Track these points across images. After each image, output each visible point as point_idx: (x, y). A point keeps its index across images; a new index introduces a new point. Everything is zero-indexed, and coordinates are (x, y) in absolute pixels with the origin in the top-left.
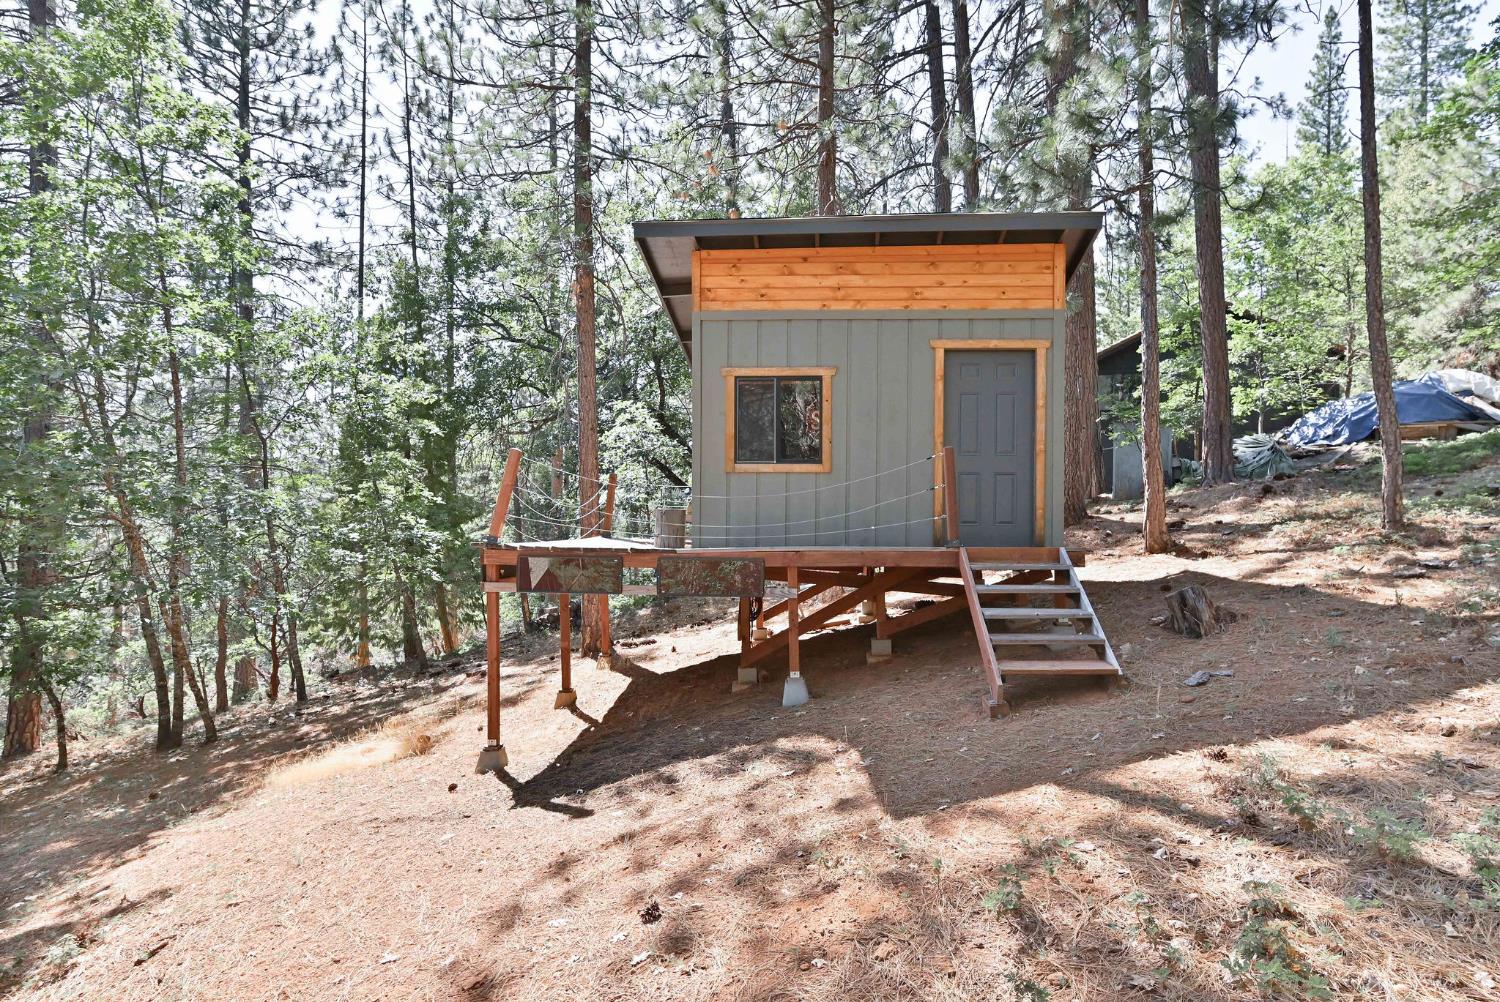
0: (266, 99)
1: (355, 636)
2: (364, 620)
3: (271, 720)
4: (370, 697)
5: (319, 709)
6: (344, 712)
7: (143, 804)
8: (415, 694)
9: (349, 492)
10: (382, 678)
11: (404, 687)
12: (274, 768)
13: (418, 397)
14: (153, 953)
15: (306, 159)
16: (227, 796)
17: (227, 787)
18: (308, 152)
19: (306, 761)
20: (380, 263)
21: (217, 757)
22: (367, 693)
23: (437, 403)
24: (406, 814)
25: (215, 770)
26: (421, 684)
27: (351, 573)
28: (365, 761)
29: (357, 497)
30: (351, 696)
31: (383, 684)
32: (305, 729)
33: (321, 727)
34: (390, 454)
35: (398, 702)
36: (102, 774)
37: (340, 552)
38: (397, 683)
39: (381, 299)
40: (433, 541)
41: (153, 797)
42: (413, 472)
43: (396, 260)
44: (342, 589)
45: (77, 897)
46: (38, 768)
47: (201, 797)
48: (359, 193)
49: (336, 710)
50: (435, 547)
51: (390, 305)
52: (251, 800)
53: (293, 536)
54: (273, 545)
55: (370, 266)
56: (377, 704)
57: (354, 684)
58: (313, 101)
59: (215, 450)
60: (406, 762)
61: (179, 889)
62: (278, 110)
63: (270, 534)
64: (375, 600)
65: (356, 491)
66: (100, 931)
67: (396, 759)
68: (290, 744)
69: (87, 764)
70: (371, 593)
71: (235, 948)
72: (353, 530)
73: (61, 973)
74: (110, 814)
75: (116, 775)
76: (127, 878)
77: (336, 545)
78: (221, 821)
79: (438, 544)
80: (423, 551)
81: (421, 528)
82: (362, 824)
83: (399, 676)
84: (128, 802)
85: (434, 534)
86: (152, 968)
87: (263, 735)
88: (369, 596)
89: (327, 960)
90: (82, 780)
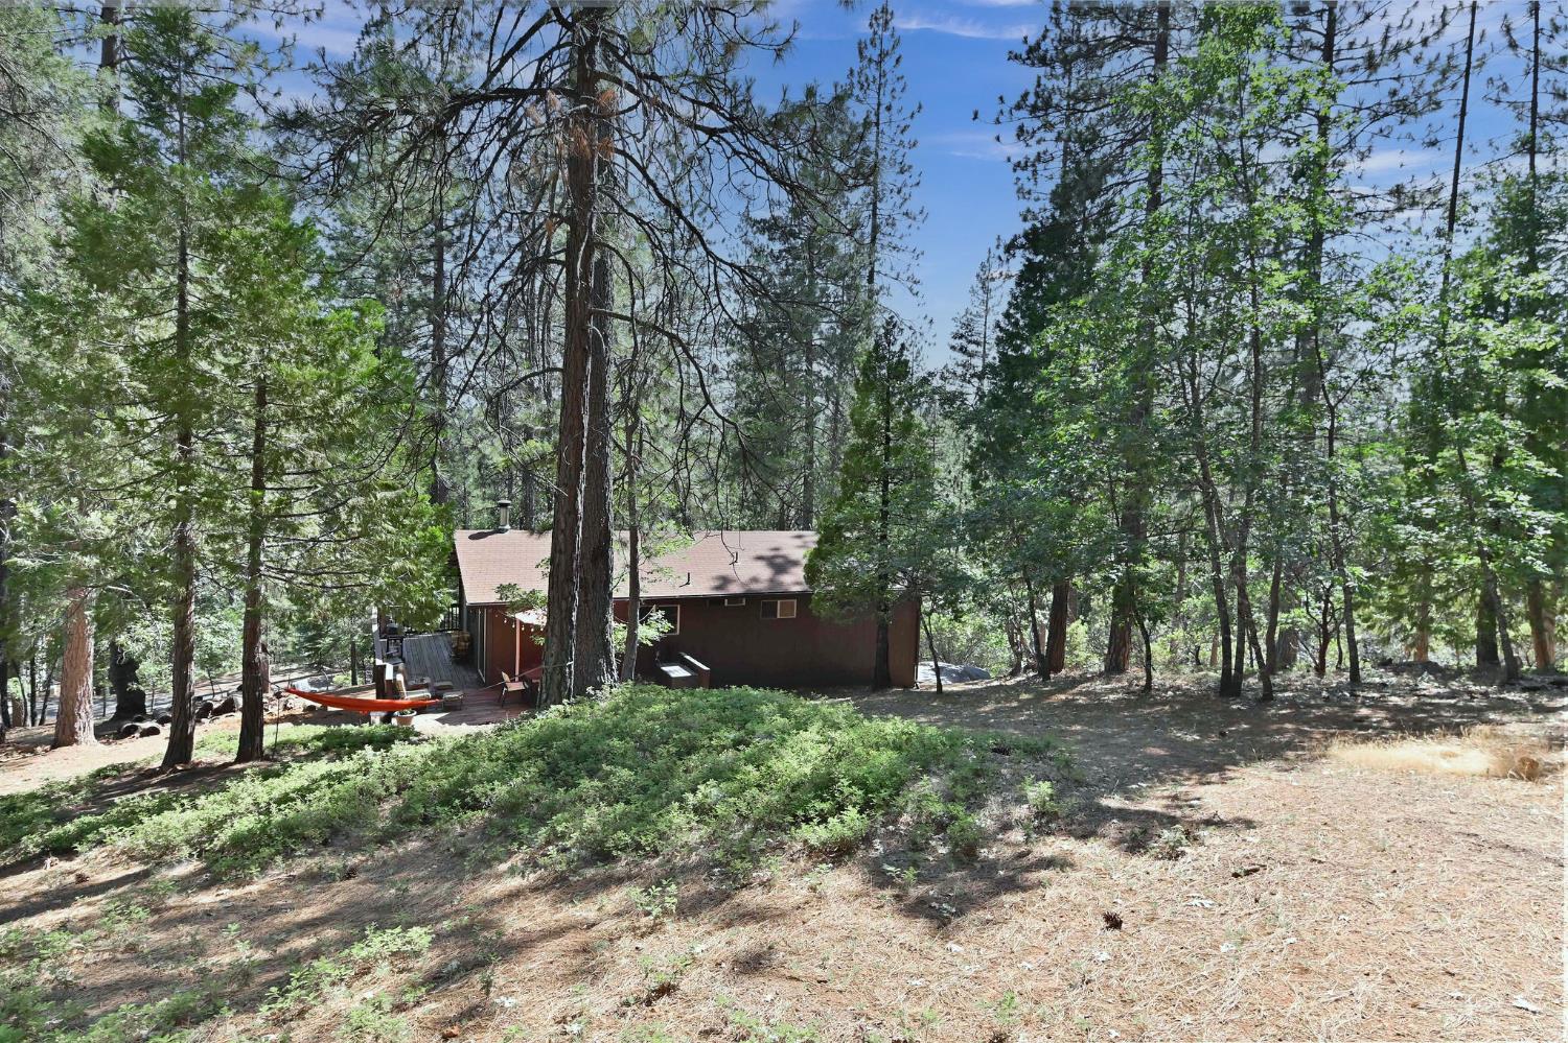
0: (1351, 45)
1: (1413, 625)
2: (1424, 609)
3: (1324, 694)
4: (1438, 696)
5: (1376, 695)
6: (1410, 705)
7: (1214, 738)
8: (1507, 707)
9: (1425, 462)
10: (1453, 678)
11: (1485, 694)
12: (1335, 741)
13: (1529, 342)
14: (1248, 873)
15: (1394, 93)
16: (1291, 754)
17: (1289, 746)
18: (1395, 85)
19: (1371, 744)
20: (1479, 188)
21: (1274, 715)
22: (1435, 691)
23: (1555, 348)
24: (1517, 842)
25: (1275, 727)
26: (1512, 696)
27: (1416, 553)
28: (1445, 765)
29: (1434, 468)
30: (1414, 691)
31: (1455, 685)
32: (1364, 712)
33: (1381, 714)
34: (1483, 416)
35: (1480, 710)
36: (1178, 702)
37: (1410, 528)
38: (1473, 688)
39: (1475, 231)
40: (1538, 524)
41: (1223, 734)
42: (1515, 436)
43: (1501, 177)
44: (1402, 570)
45: (1175, 798)
46: (1131, 684)
47: (1265, 749)
48: (1458, 111)
49: (1395, 700)
50: (1541, 531)
51: (1491, 235)
52: (1315, 766)
53: (1355, 508)
54: (1335, 517)
55: (1465, 195)
56: (1450, 705)
57: (1415, 677)
58: (1407, 23)
59: (1282, 420)
60: (1506, 783)
61: (1261, 824)
62: (1364, 52)
63: (1332, 505)
64: (1441, 589)
65: (1433, 460)
66: (1201, 833)
67: (1488, 775)
68: (1349, 724)
69: (1166, 691)
70: (1438, 579)
71: (1325, 904)
72: (1427, 505)
73: (1174, 855)
74: (1189, 738)
75: (1188, 706)
76: (1213, 797)
77: (1404, 522)
78: (1290, 776)
79: (1546, 527)
80: (1524, 534)
81: (1520, 504)
82: (1457, 834)
83: (1476, 680)
84: (1203, 733)
85: (1541, 514)
86: (1248, 884)
87: (1318, 707)
88: (1433, 583)
89: (1438, 966)
90: (1164, 703)
